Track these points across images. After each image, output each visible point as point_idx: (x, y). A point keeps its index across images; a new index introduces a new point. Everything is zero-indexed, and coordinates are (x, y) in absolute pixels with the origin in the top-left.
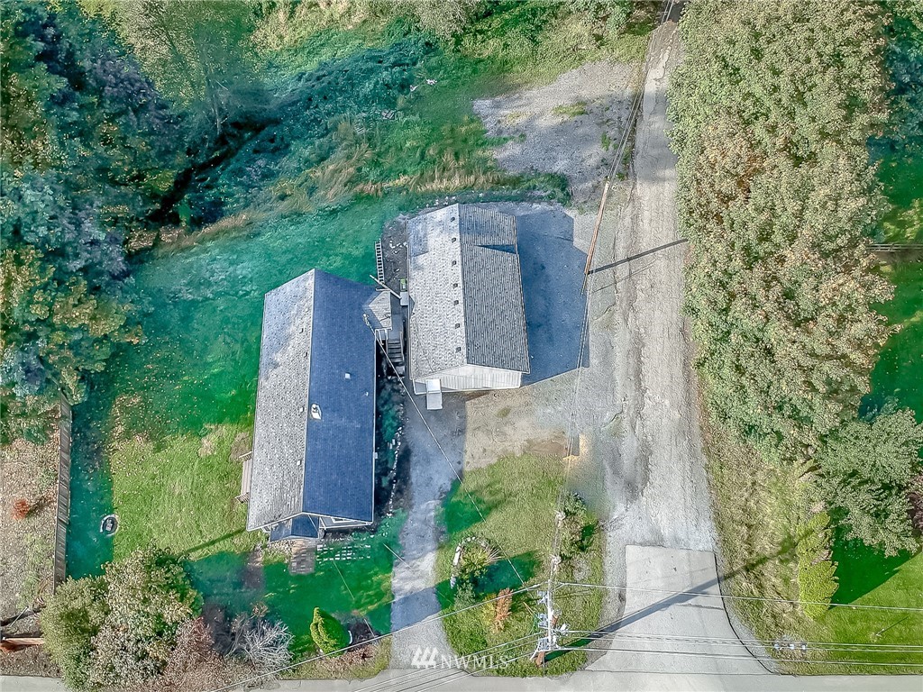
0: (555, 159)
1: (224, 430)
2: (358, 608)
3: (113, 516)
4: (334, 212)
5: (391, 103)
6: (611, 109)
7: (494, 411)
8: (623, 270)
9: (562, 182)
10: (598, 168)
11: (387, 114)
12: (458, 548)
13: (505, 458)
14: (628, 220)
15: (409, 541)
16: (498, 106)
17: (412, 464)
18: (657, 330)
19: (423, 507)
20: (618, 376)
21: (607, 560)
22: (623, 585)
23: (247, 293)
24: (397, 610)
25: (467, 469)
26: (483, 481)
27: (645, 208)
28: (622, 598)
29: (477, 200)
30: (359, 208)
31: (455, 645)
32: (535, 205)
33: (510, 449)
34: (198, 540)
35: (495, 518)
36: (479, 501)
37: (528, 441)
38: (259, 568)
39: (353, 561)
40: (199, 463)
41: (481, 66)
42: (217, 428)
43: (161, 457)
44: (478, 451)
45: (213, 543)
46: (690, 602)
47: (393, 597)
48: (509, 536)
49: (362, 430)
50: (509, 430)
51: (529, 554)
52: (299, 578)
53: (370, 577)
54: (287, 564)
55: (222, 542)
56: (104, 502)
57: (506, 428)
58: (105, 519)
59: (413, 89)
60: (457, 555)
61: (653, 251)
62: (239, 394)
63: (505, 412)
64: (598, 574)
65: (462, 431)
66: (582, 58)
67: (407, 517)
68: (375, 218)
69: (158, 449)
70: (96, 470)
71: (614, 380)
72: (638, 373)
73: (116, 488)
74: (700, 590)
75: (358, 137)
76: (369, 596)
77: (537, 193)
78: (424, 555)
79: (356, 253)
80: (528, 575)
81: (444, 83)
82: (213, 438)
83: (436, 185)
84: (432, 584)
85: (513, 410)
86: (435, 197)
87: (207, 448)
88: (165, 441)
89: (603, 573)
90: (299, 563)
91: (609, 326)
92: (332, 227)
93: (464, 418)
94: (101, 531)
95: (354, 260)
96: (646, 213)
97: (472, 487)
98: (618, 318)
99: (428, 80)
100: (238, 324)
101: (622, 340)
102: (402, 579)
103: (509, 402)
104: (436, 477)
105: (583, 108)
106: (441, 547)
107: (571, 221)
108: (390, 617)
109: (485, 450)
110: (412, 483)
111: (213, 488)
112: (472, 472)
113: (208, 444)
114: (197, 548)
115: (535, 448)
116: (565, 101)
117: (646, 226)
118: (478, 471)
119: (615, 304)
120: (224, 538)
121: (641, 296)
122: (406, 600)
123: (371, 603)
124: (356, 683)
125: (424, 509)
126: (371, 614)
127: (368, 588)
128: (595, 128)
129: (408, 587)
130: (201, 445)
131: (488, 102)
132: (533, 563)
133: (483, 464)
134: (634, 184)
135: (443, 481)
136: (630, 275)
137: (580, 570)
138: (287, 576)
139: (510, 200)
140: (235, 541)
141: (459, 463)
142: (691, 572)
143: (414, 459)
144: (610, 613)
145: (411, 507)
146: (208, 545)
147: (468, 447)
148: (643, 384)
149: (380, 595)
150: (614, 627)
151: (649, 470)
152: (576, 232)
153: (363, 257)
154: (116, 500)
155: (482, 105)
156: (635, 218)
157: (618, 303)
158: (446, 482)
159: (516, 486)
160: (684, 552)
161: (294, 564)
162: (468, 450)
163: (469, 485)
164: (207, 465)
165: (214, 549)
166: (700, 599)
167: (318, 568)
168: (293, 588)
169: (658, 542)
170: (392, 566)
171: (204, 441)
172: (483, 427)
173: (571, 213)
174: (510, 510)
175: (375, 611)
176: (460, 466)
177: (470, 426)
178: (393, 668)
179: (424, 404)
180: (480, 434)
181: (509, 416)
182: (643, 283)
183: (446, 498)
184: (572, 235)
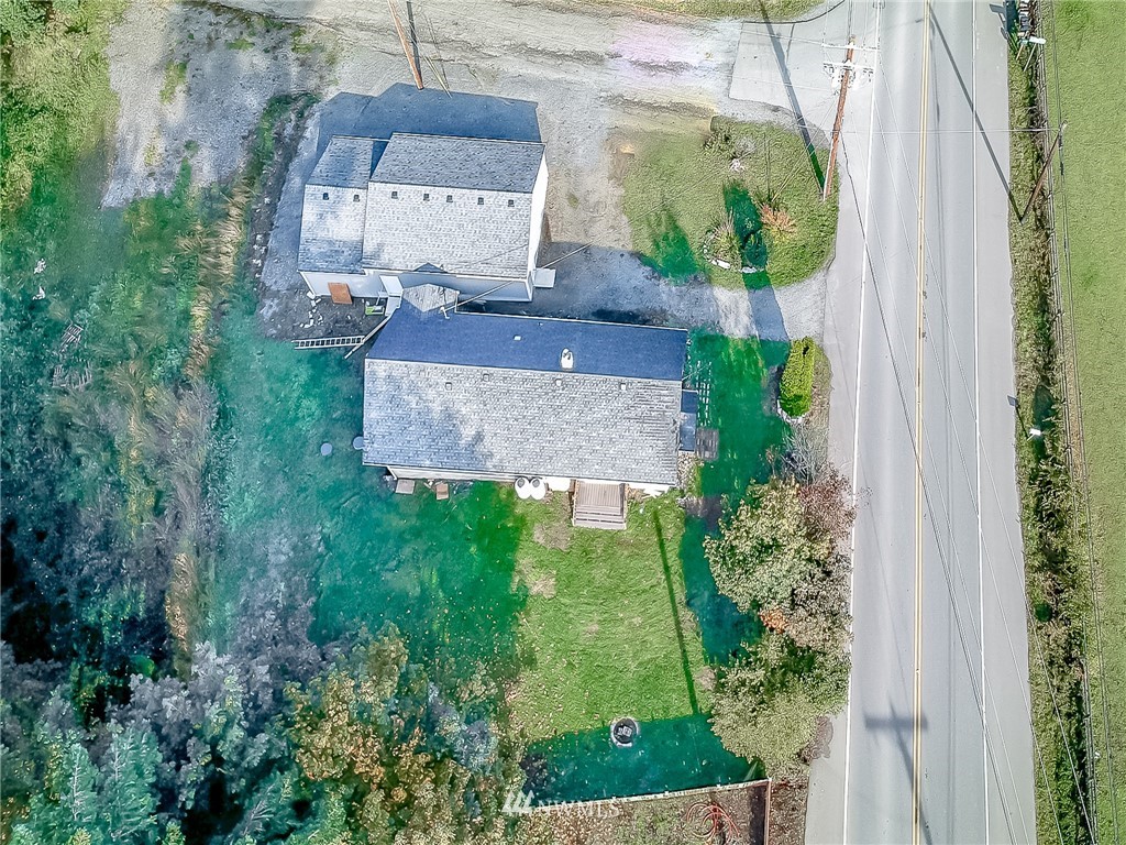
0: (242, 108)
1: (524, 560)
2: (760, 379)
3: (613, 728)
4: (223, 414)
5: (55, 329)
6: (192, 32)
7: (568, 211)
8: (426, 50)
9: (280, 102)
10: (276, 58)
11: (72, 336)
12: (714, 262)
13: (624, 206)
14: (361, 35)
15: (700, 316)
16: (125, 174)
17: (616, 309)
18: (511, 28)
19: (664, 297)
20: (554, 76)
21: (740, 118)
22: (766, 106)
23: (325, 539)
24: (767, 334)
25: (630, 248)
26: (645, 232)
27: (352, 14)
28: (776, 109)
29: (273, 207)
30: (228, 375)
31: (805, 275)
32: (307, 134)
33: (615, 199)
34: (662, 590)
35: (686, 223)
36: (666, 238)
37: (610, 178)
38: (706, 500)
39: (713, 381)
40: (563, 596)
41: (46, 191)
42: (520, 572)
43: (543, 659)
44: (613, 233)
45: (667, 569)
46: (785, 51)
47: (753, 337)
48: (706, 210)
49: (586, 332)
50: (593, 199)
51: (725, 193)
52: (722, 448)
53: (730, 362)
54: (705, 463)
55: (669, 555)
56: (593, 746)
57: (592, 201)
58: (615, 740)
59: (42, 294)
60: (722, 264)
61: (411, 16)
62: (479, 540)
63: (573, 199)
64: (752, 129)
65: (586, 249)
66: (95, 56)
67: (673, 316)
68: (254, 351)
69: (531, 662)
70: (544, 766)
71: (559, 81)
72: (553, 55)
73: (575, 727)
74: (775, 40)
75: (95, 382)
76: (749, 365)
77: (289, 130)
78: (716, 299)
79: (304, 377)
80: (744, 196)
81: (51, 245)
82: (530, 579)
83: (228, 263)
84: (745, 293)
85: (572, 191)
86: (248, 264)
87: (545, 586)
88: (523, 652)
89: (752, 123)
90: (706, 449)
91: (493, 77)
92: (248, 414)
93: (570, 246)
94: (630, 745)
95: (314, 381)
96: (359, 14)
97: (649, 243)
98: (485, 64)
99: (36, 270)
100: (373, 547)
101: (514, 66)
102: (736, 326)
103: (562, 193)
104: (634, 282)
105: (177, 63)
106: (709, 280)
107: (343, 96)
108: (774, 342)
109: (612, 227)
110: (637, 310)
111: (600, 573)
112: (634, 243)
113: (540, 584)
114: (671, 591)
115: (618, 172)
116: (158, 84)
117: (378, 17)
118: (635, 236)
119: (467, 65)
120: (663, 553)
121: (464, 36)
122: (758, 323)
123: (756, 363)
124: (833, 382)
125: (668, 295)
126: (768, 364)
127: (741, 365)
128: (213, 54)
129: (745, 320)
130: (539, 595)
131: (112, 185)
132: (735, 191)
133: (627, 230)
134: (315, 21)
135: (640, 274)
136: (434, 43)
137: (746, 146)
138: (719, 464)
139: (287, 165)
140: (669, 536)
141: (622, 255)
142: (760, 44)
143: (610, 306)
144: (787, 121)
145: (664, 311)
146: (668, 578)
147: (606, 244)
148: (568, 53)
149: (750, 351)
150: (801, 120)
151: (640, 102)
152: (361, 91)
153: (313, 367)
154: (591, 725)
155: (114, 194)
156: (361, 27)
157: (467, 62)
158: (641, 270)
159: (657, 197)
160: (741, 45)
161: (707, 454)
162: (609, 244)
163: (647, 247)
164: (566, 583)
165: (675, 564)
166: (783, 42)
167: (714, 426)
168: (732, 456)
169: (730, 69)
170: (723, 336)
171: (534, 590)
172: (586, 226)
173: (331, 93)
174: (679, 207)
175: (764, 358)
176: (626, 255)
177: (583, 240)
178: (822, 341)
179: (546, 291)
180: (593, 230)
181: (577, 195)
182: (449, 32)
183: (658, 273)
184: (364, 97)
